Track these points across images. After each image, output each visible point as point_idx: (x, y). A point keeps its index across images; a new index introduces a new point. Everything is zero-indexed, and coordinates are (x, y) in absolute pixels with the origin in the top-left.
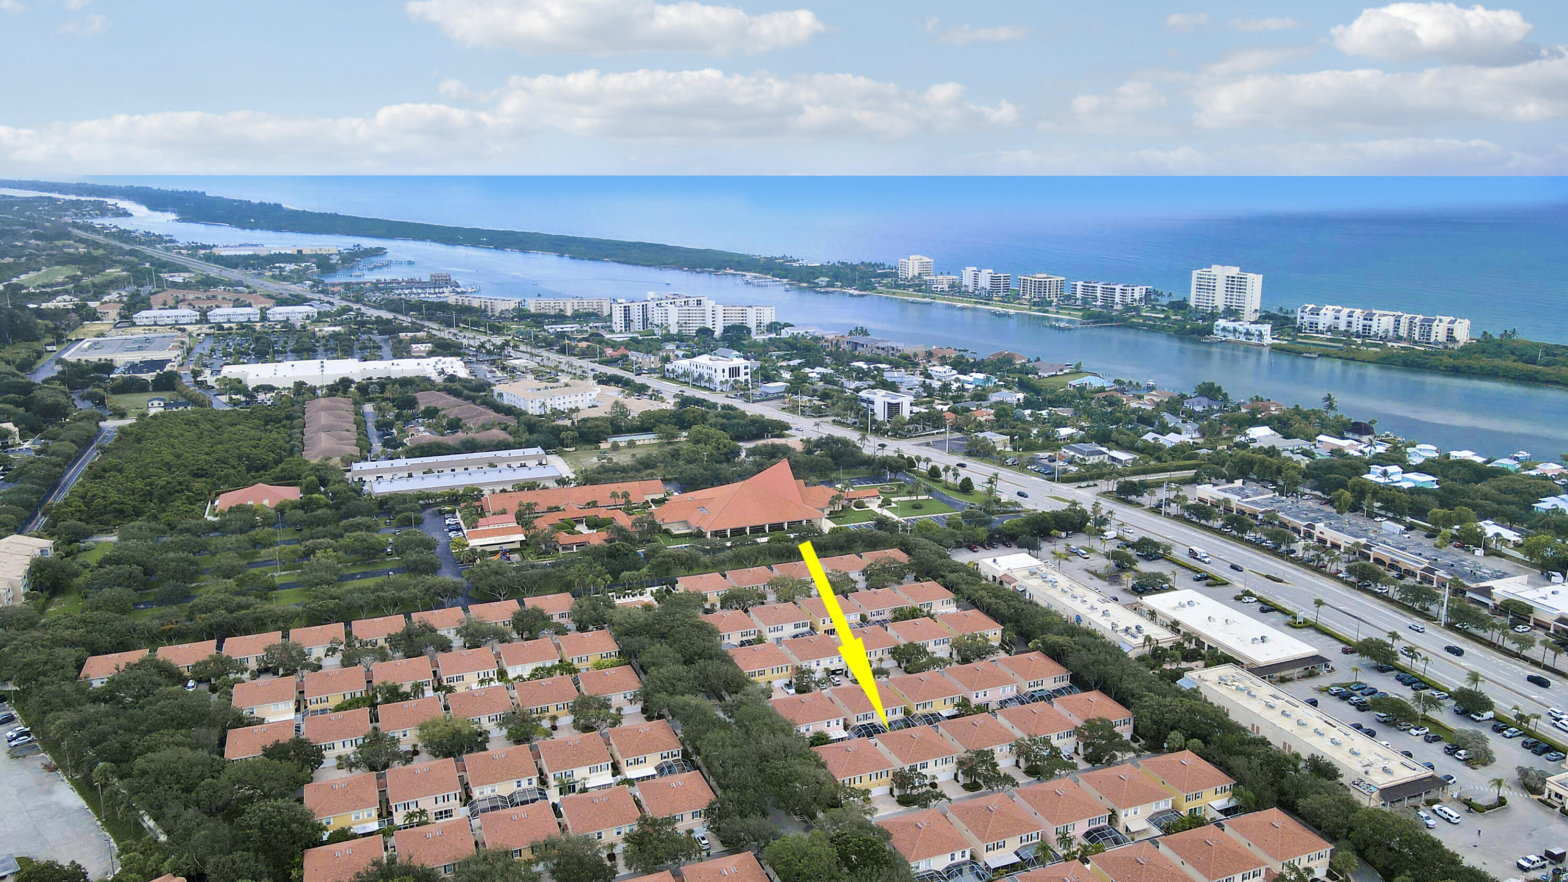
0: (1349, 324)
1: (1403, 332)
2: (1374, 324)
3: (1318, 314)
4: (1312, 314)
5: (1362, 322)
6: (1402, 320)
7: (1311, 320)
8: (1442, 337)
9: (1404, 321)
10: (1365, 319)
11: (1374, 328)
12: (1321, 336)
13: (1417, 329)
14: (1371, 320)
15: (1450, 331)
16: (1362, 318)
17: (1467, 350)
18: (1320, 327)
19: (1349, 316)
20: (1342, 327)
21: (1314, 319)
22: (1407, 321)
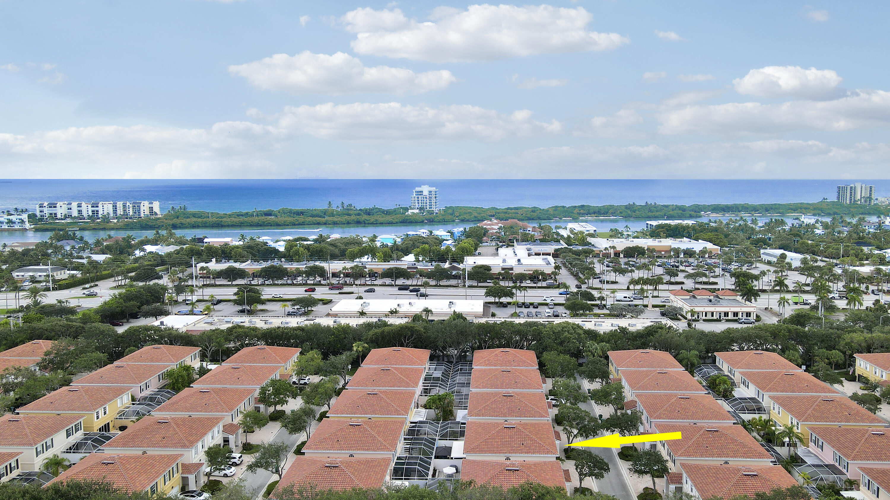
0: (80, 212)
1: (120, 212)
2: (100, 209)
3: (55, 207)
4: (50, 207)
5: (90, 209)
6: (118, 206)
7: (51, 212)
8: (147, 212)
9: (120, 205)
10: (92, 207)
11: (101, 212)
12: (63, 221)
13: (131, 209)
14: (98, 207)
15: (151, 209)
16: (90, 206)
17: (166, 217)
18: (59, 216)
19: (79, 207)
20: (75, 213)
21: (53, 210)
22: (121, 206)
